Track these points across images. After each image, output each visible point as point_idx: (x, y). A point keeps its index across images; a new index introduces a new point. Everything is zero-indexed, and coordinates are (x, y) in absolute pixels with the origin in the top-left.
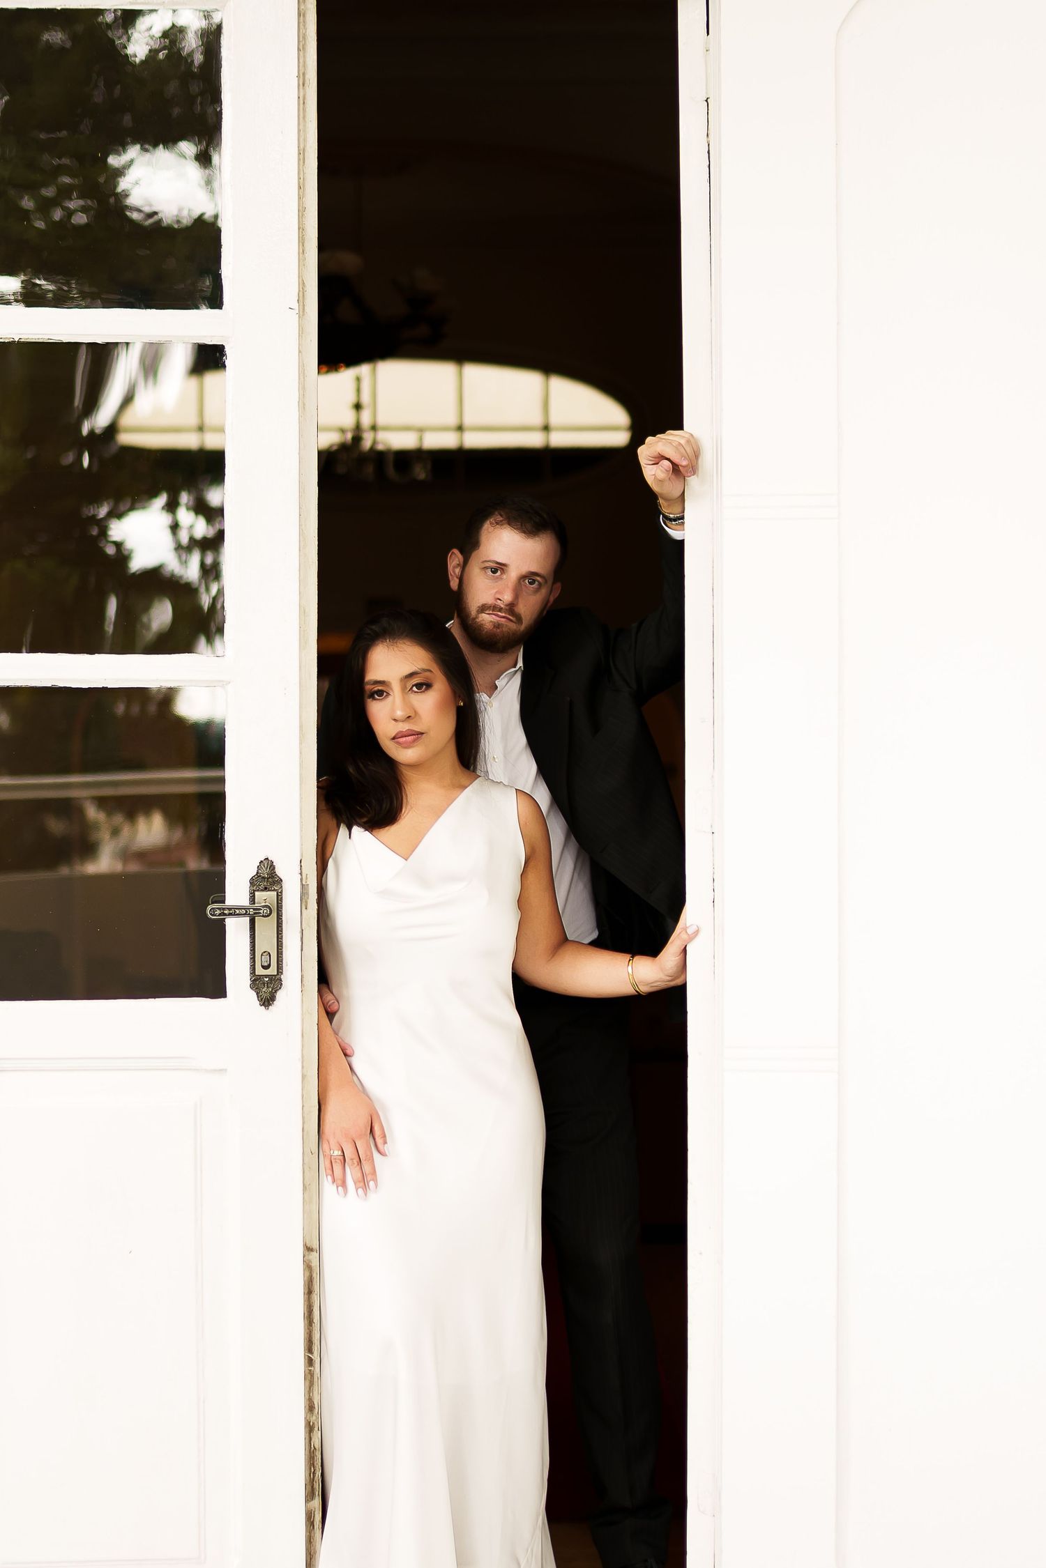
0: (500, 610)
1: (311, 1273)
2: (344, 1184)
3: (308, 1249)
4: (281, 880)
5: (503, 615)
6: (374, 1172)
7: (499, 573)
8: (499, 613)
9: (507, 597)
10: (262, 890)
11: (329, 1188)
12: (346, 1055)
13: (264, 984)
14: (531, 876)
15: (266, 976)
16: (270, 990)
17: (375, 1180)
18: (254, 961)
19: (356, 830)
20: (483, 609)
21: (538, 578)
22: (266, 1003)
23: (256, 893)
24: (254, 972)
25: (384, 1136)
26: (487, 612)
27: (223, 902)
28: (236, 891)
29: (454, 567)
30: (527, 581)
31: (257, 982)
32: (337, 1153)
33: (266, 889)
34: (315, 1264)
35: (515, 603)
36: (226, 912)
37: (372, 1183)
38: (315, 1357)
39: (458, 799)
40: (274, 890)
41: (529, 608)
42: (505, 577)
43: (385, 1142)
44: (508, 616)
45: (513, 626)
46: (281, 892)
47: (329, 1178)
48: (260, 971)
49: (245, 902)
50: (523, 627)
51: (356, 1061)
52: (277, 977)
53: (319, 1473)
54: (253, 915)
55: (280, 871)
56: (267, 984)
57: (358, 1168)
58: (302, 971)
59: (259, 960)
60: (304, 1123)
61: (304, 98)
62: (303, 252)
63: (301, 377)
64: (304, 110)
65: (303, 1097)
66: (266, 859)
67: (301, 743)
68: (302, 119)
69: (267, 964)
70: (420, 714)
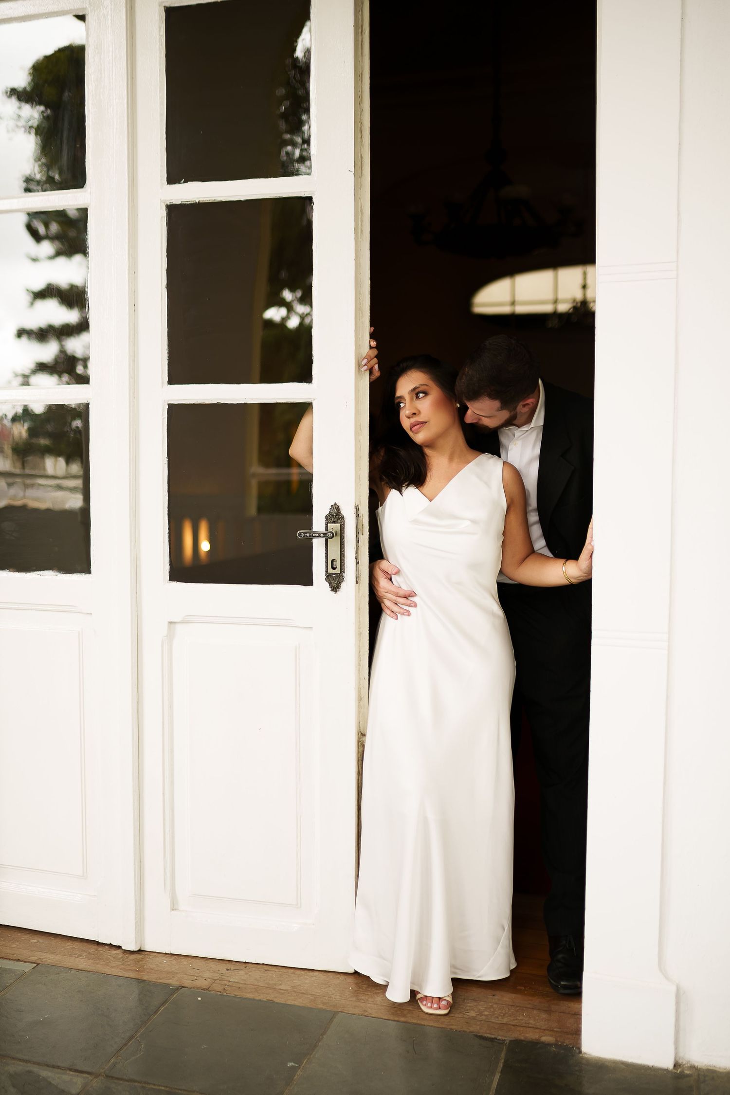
4: (344, 517)
10: (332, 523)
13: (333, 578)
14: (512, 517)
15: (334, 574)
16: (337, 582)
18: (327, 565)
22: (335, 590)
23: (329, 524)
24: (328, 571)
27: (311, 529)
28: (319, 523)
31: (329, 577)
33: (334, 522)
39: (464, 468)
40: (339, 523)
46: (344, 524)
48: (331, 571)
49: (323, 530)
52: (341, 574)
54: (327, 536)
55: (344, 512)
58: (358, 571)
59: (330, 564)
60: (360, 661)
61: (362, 41)
62: (361, 137)
63: (360, 214)
64: (362, 48)
65: (359, 646)
66: (335, 504)
67: (359, 436)
68: (360, 55)
69: (335, 567)
70: (422, 411)
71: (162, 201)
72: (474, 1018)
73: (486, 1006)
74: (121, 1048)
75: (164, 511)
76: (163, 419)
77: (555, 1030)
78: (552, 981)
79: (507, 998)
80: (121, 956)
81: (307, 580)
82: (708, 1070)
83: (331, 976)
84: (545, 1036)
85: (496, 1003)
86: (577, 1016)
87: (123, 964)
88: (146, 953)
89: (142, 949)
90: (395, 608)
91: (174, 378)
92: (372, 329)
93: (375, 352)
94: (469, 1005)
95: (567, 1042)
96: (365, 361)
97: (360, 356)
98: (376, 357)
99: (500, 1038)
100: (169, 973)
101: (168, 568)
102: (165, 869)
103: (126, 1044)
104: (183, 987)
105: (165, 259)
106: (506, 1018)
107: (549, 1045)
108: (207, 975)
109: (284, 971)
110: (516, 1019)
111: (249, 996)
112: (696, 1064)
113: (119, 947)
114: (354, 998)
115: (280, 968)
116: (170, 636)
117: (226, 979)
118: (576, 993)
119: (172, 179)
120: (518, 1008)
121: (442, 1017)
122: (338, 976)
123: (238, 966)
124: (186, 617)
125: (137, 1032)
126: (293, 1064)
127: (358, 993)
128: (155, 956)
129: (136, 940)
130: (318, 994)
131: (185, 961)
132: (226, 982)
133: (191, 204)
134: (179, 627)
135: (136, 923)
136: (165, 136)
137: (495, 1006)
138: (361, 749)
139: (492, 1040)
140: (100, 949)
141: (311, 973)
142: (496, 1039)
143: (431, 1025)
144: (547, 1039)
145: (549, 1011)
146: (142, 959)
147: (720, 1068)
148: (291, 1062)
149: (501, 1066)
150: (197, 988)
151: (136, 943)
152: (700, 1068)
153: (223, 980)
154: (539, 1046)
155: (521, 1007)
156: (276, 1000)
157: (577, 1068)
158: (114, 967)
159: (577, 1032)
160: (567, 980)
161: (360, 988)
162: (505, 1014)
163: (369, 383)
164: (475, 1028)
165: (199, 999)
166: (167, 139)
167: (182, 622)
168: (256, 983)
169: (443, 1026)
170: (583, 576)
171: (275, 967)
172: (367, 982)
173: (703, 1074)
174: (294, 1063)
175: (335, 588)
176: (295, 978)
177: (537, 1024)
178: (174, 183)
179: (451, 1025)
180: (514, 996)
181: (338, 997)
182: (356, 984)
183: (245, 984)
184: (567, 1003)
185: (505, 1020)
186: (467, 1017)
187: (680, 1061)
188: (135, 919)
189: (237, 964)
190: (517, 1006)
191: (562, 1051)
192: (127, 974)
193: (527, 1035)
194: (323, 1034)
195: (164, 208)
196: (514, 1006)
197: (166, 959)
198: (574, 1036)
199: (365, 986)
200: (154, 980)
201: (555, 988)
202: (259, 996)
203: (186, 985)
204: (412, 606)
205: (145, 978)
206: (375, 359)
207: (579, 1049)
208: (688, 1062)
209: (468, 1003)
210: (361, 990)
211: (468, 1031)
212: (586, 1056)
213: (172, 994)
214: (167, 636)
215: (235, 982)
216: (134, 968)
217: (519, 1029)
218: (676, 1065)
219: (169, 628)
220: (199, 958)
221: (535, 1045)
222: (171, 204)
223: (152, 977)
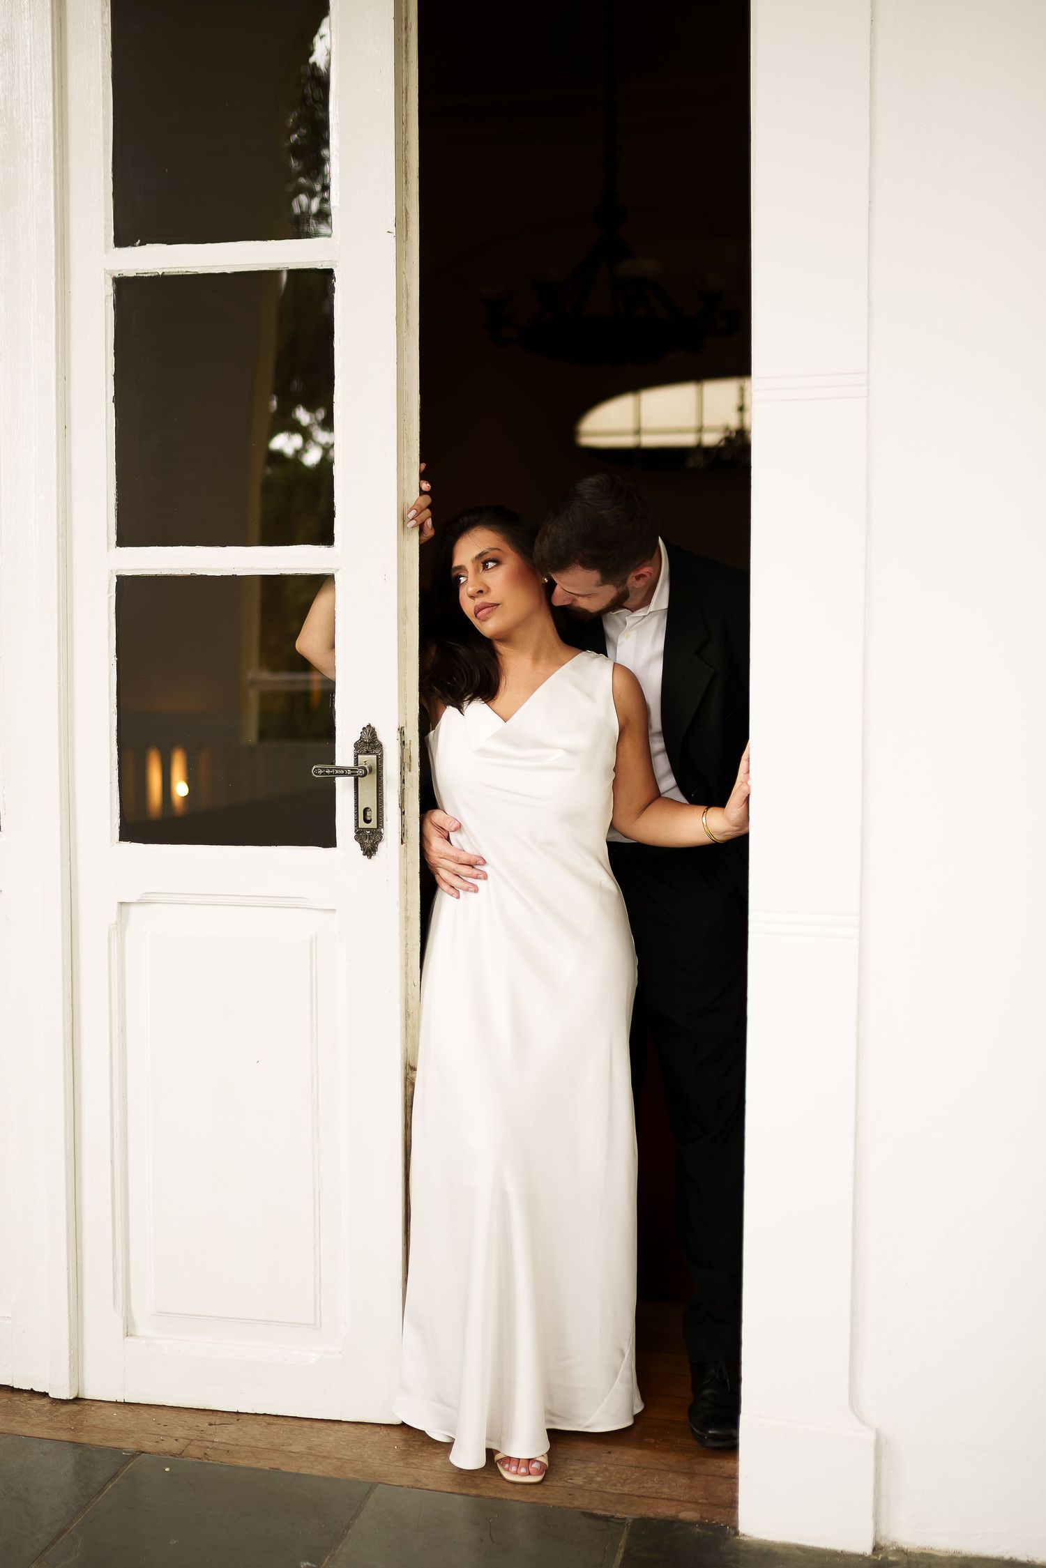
4: (382, 746)
10: (365, 754)
13: (367, 836)
14: (627, 748)
15: (368, 829)
16: (372, 841)
18: (358, 816)
22: (369, 853)
23: (359, 756)
24: (358, 826)
27: (333, 763)
28: (344, 755)
31: (360, 834)
33: (368, 753)
39: (555, 673)
40: (375, 753)
46: (382, 755)
48: (362, 824)
49: (351, 764)
52: (378, 830)
54: (356, 774)
55: (381, 737)
56: (369, 836)
58: (403, 826)
59: (362, 814)
60: (408, 958)
61: (407, 41)
62: (406, 182)
63: (405, 296)
64: (407, 52)
65: (406, 936)
66: (369, 726)
67: (405, 624)
68: (404, 61)
69: (369, 819)
70: (492, 588)
71: (106, 272)
72: (580, 1487)
73: (596, 1469)
74: (46, 1549)
75: (110, 737)
76: (110, 597)
77: (700, 1501)
78: (696, 1430)
79: (629, 1455)
80: (49, 1407)
81: (327, 839)
82: (922, 1555)
83: (367, 1430)
84: (684, 1511)
85: (613, 1465)
86: (732, 1479)
87: (51, 1420)
88: (86, 1403)
89: (80, 1396)
90: (456, 882)
91: (127, 537)
92: (424, 465)
93: (427, 500)
94: (572, 1467)
95: (716, 1519)
96: (413, 513)
97: (406, 505)
98: (429, 507)
99: (618, 1515)
100: (120, 1431)
101: (117, 821)
102: (114, 1275)
103: (53, 1543)
104: (143, 1452)
105: (112, 359)
106: (628, 1486)
107: (691, 1524)
108: (179, 1433)
109: (297, 1424)
110: (643, 1487)
111: (243, 1463)
112: (905, 1547)
113: (45, 1395)
114: (401, 1462)
115: (290, 1419)
116: (121, 924)
117: (209, 1438)
118: (729, 1446)
119: (122, 239)
120: (645, 1470)
121: (533, 1487)
122: (378, 1429)
123: (226, 1419)
124: (146, 895)
125: (71, 1523)
126: (308, 1564)
127: (408, 1455)
128: (101, 1407)
129: (70, 1382)
130: (347, 1458)
131: (145, 1413)
132: (209, 1444)
133: (151, 277)
134: (134, 910)
135: (71, 1357)
136: (110, 175)
137: (612, 1468)
138: (410, 1089)
139: (606, 1519)
140: (16, 1398)
141: (337, 1427)
142: (613, 1517)
143: (516, 1498)
144: (688, 1515)
145: (691, 1474)
146: (81, 1411)
147: (939, 1551)
148: (305, 1561)
149: (619, 1556)
150: (165, 1453)
151: (71, 1387)
152: (910, 1552)
153: (203, 1440)
154: (676, 1526)
155: (651, 1469)
156: (284, 1469)
157: (731, 1557)
158: (36, 1426)
159: (732, 1504)
160: (717, 1428)
161: (410, 1447)
162: (627, 1479)
163: (418, 546)
164: (581, 1502)
165: (167, 1469)
166: (113, 179)
167: (140, 903)
168: (254, 1444)
169: (535, 1500)
170: (733, 831)
171: (282, 1419)
172: (421, 1438)
173: (915, 1560)
174: (310, 1562)
175: (369, 851)
176: (312, 1434)
177: (674, 1493)
178: (126, 246)
179: (545, 1498)
180: (639, 1452)
181: (377, 1461)
182: (405, 1440)
183: (237, 1445)
184: (718, 1461)
185: (626, 1489)
186: (571, 1485)
187: (882, 1543)
188: (70, 1350)
189: (225, 1415)
190: (644, 1468)
191: (710, 1533)
192: (56, 1435)
193: (659, 1510)
194: (356, 1516)
195: (110, 282)
196: (638, 1467)
197: (117, 1411)
198: (728, 1509)
199: (419, 1443)
200: (98, 1443)
201: (700, 1440)
202: (258, 1462)
203: (146, 1448)
204: (480, 879)
205: (85, 1440)
206: (428, 510)
207: (735, 1528)
208: (893, 1543)
209: (572, 1465)
210: (411, 1449)
211: (572, 1506)
212: (745, 1539)
213: (126, 1464)
214: (116, 924)
215: (222, 1443)
216: (69, 1426)
217: (646, 1501)
218: (877, 1549)
219: (120, 912)
220: (168, 1408)
221: (670, 1524)
222: (121, 276)
223: (96, 1439)
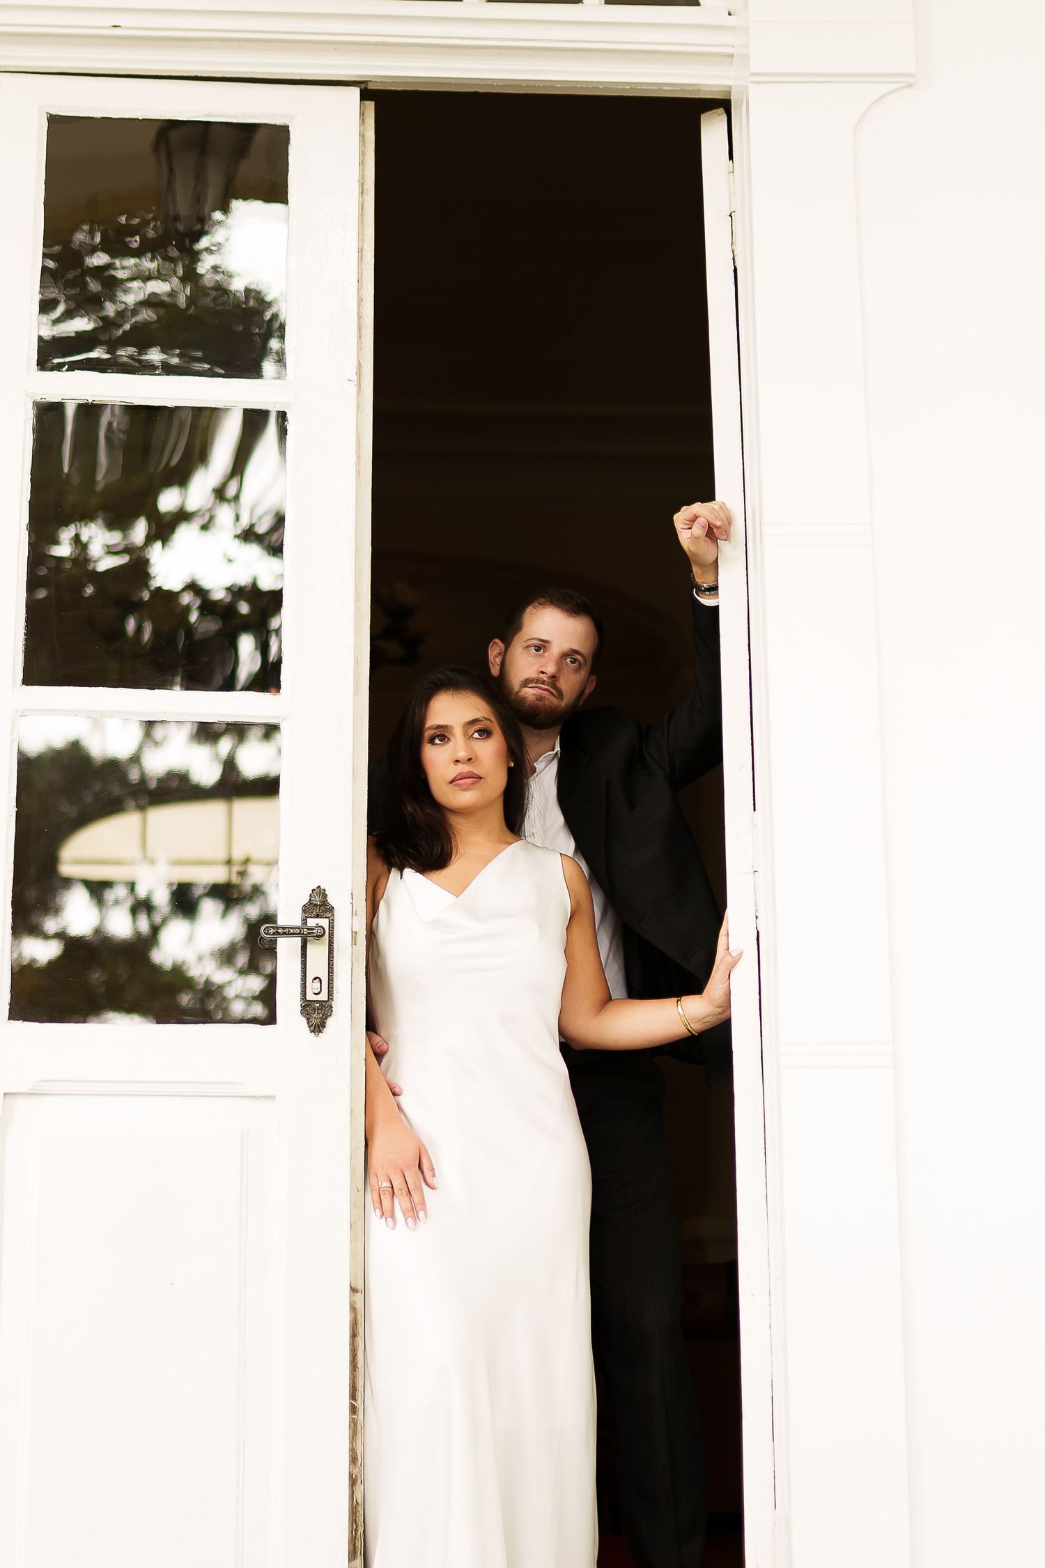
0: (543, 682)
1: (355, 1315)
2: (393, 1216)
3: (354, 1290)
4: (333, 908)
5: (546, 687)
6: (423, 1202)
7: (542, 651)
8: (542, 686)
9: (551, 669)
10: (314, 917)
11: (376, 1221)
12: (395, 1094)
13: (315, 1009)
14: (576, 931)
15: (317, 1002)
16: (321, 1015)
17: (424, 1210)
18: (305, 987)
19: (408, 872)
20: (526, 683)
21: (579, 657)
22: (317, 1029)
23: (309, 919)
24: (305, 998)
25: (433, 1170)
26: (530, 685)
27: (276, 922)
28: (288, 915)
29: (495, 657)
30: (568, 660)
31: (308, 1008)
32: (386, 1184)
33: (318, 916)
34: (360, 1305)
35: (557, 675)
36: (279, 931)
37: (421, 1214)
38: (359, 1404)
39: (505, 851)
40: (326, 917)
41: (571, 683)
42: (546, 654)
43: (434, 1176)
44: (549, 688)
45: (555, 701)
46: (333, 919)
47: (378, 1212)
48: (310, 997)
49: (297, 925)
50: (563, 704)
51: (403, 1100)
52: (328, 1003)
53: (361, 1531)
54: (306, 937)
55: (332, 900)
56: (318, 1009)
57: (407, 1198)
59: (309, 985)
66: (319, 887)
69: (316, 991)
71: (27, 396)
76: (12, 740)
81: (267, 1016)
91: (35, 675)
105: (28, 485)
119: (46, 363)
124: (35, 1085)
134: (21, 1102)
163: (368, 702)
167: (25, 1094)
170: (715, 1014)
175: (317, 1028)
178: (50, 370)
195: (32, 407)
222: (42, 400)
